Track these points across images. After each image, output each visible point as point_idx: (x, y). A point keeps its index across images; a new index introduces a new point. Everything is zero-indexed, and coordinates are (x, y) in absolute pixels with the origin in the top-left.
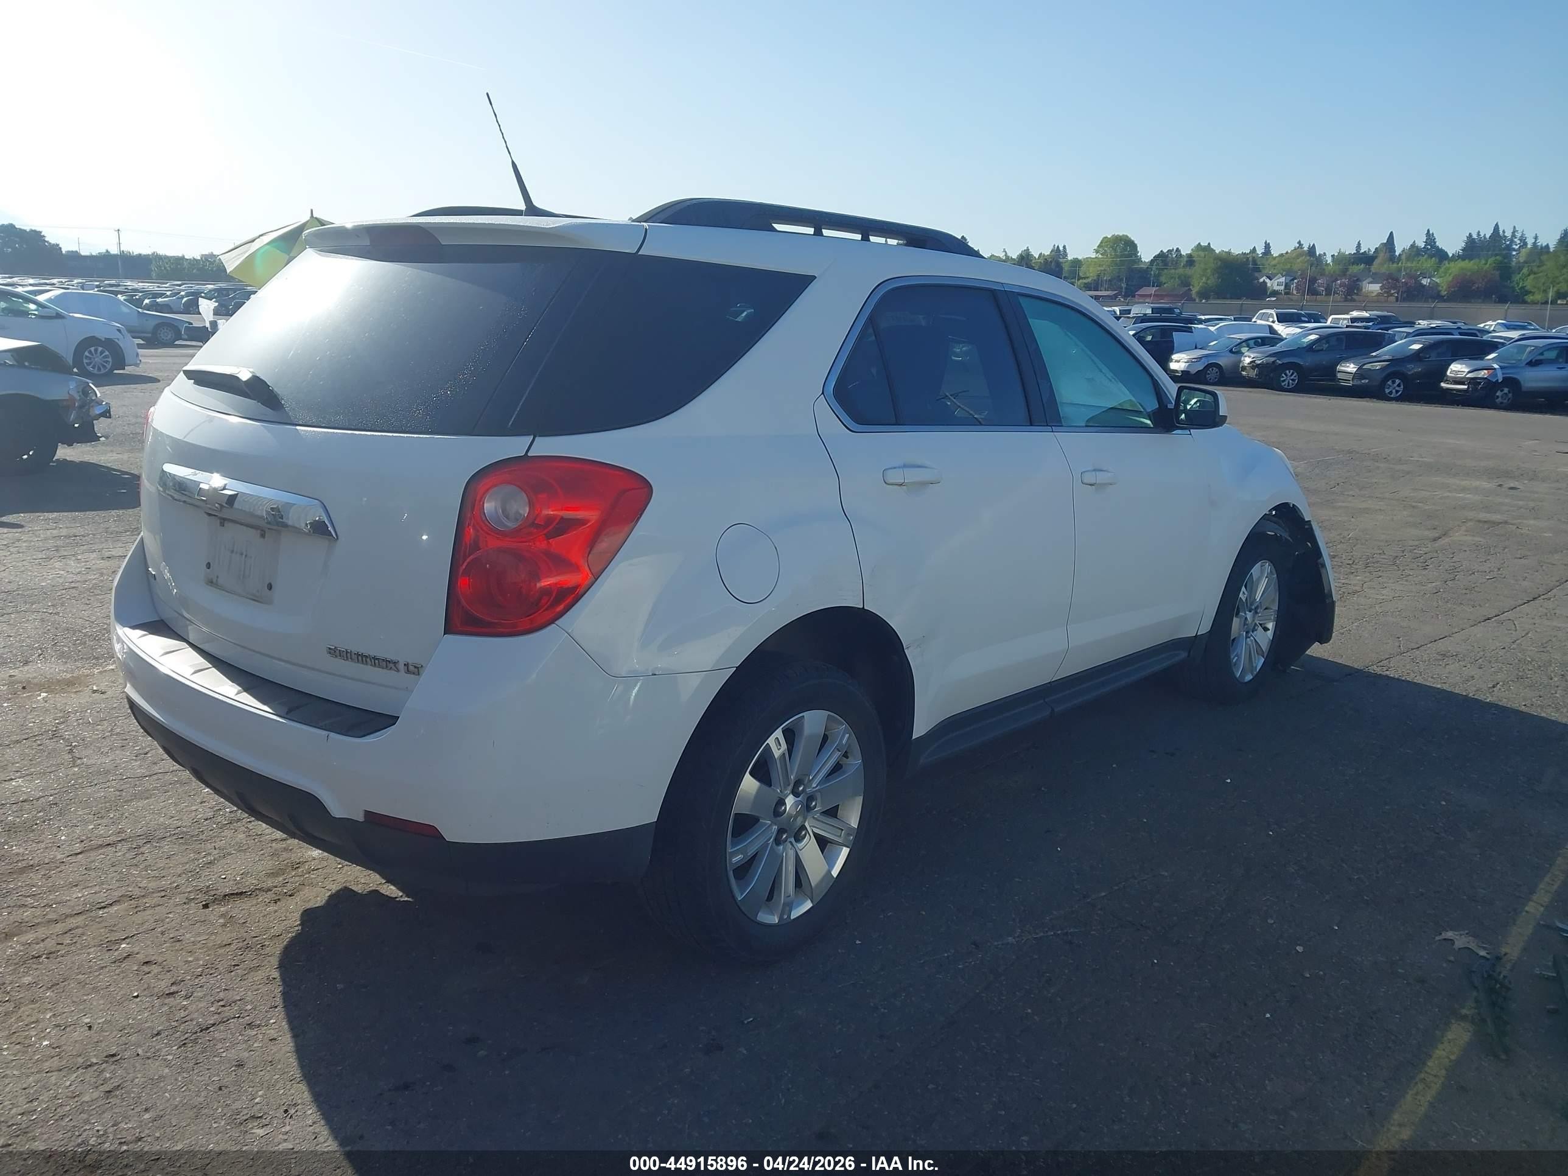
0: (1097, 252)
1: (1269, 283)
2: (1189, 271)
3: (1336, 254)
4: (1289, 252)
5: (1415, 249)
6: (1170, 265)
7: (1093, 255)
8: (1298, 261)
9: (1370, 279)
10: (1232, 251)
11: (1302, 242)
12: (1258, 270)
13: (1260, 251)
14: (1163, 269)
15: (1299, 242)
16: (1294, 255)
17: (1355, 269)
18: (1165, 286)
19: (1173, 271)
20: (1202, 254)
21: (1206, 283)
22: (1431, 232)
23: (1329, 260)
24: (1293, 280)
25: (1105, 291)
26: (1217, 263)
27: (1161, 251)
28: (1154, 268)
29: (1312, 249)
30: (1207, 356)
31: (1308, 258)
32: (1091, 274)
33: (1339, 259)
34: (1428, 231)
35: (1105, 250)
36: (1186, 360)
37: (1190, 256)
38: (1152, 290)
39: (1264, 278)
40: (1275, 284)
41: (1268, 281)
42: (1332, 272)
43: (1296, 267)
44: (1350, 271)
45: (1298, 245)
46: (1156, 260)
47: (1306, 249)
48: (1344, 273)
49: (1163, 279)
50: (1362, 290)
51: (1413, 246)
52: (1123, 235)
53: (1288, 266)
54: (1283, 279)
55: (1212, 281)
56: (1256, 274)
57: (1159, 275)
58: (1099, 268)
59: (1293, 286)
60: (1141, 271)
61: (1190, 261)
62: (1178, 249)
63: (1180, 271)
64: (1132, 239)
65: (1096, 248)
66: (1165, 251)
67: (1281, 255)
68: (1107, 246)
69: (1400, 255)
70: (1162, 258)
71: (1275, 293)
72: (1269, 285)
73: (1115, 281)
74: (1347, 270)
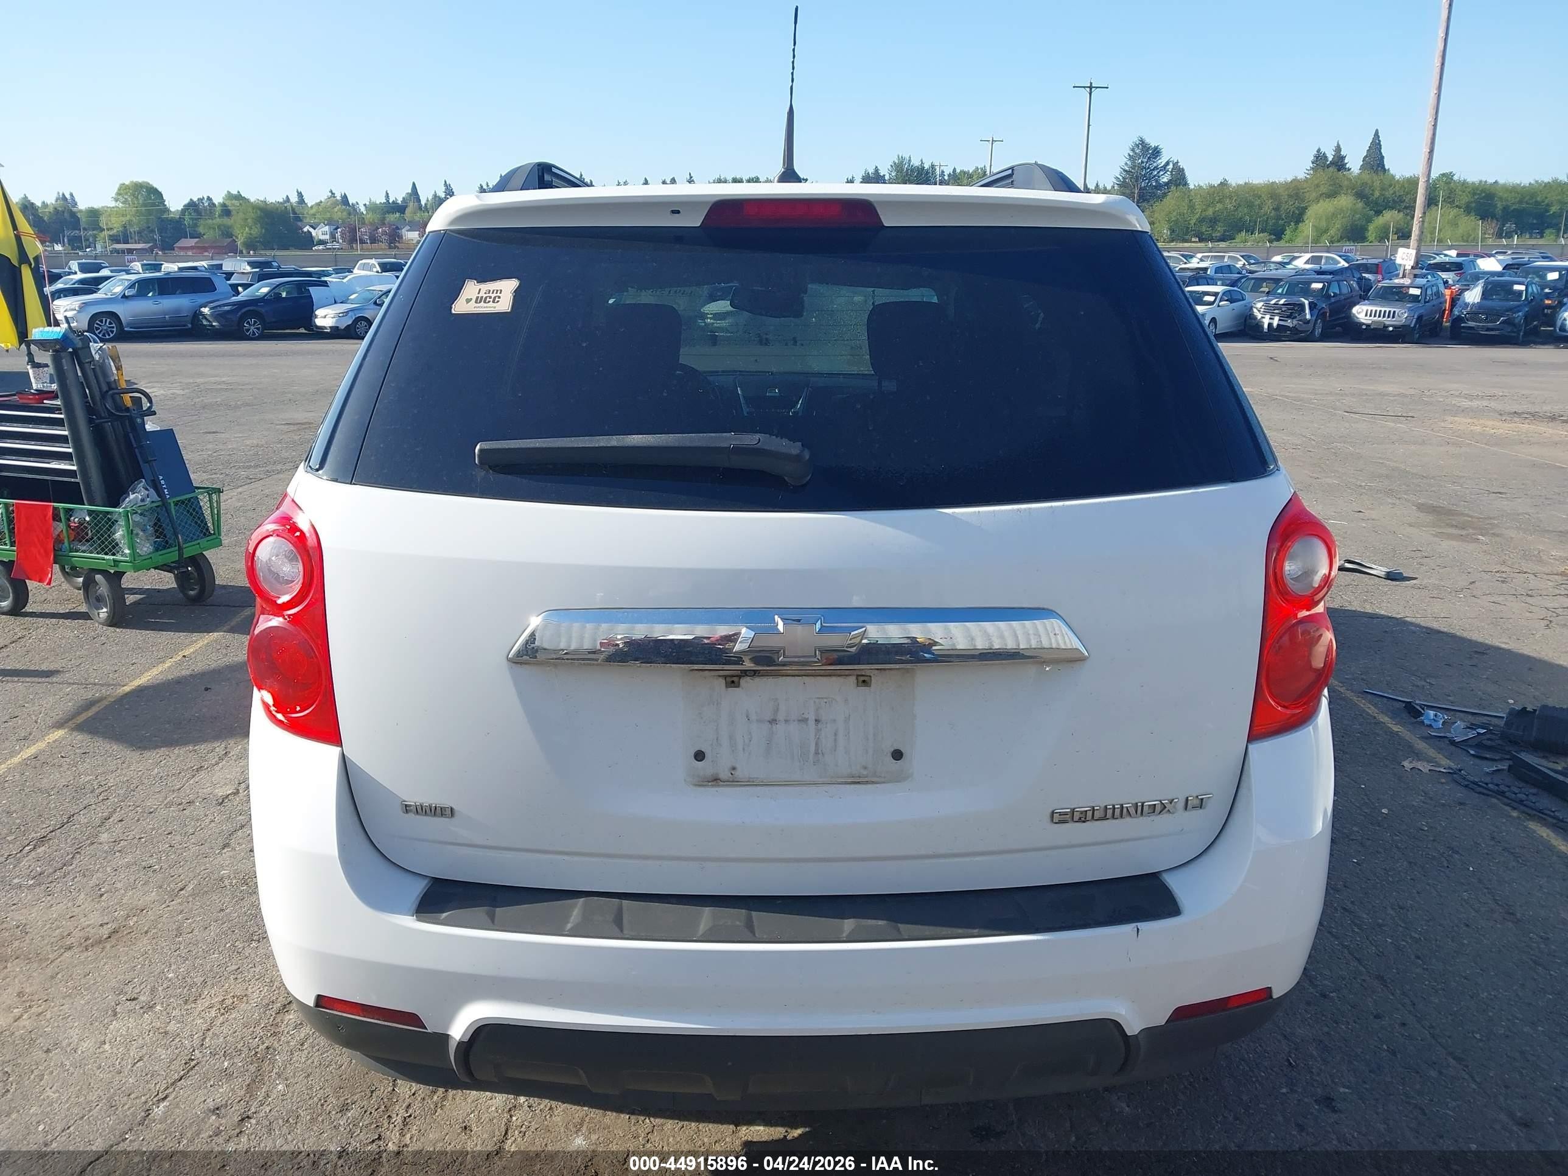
0: (116, 200)
1: (314, 232)
2: (226, 221)
3: (368, 203)
4: (323, 200)
5: (437, 199)
6: (203, 214)
7: (113, 204)
8: (336, 210)
9: (408, 228)
10: (268, 200)
11: (334, 192)
12: (298, 219)
13: (294, 199)
14: (196, 219)
15: (331, 191)
16: (329, 204)
17: (393, 217)
18: (205, 237)
19: (210, 221)
20: (236, 203)
21: (250, 234)
22: (448, 183)
23: (363, 209)
24: (336, 229)
25: (136, 243)
26: (256, 212)
27: (191, 200)
28: (186, 217)
29: (345, 198)
30: (352, 310)
31: (344, 207)
32: (116, 225)
33: (372, 208)
34: (445, 182)
35: (126, 199)
36: (332, 316)
37: (224, 205)
38: (192, 242)
39: (308, 227)
40: (321, 233)
41: (311, 230)
42: (371, 220)
43: (336, 217)
44: (388, 219)
45: (330, 194)
46: (188, 209)
47: (339, 198)
48: (383, 223)
49: (201, 230)
50: (402, 238)
51: (435, 196)
52: (144, 182)
53: (328, 215)
54: (327, 228)
55: (256, 231)
56: (299, 224)
57: (196, 225)
58: (123, 219)
59: (338, 235)
60: (172, 220)
61: (226, 211)
62: (209, 197)
63: (218, 221)
64: (155, 186)
65: (114, 196)
66: (195, 199)
67: (319, 204)
68: (126, 194)
69: (425, 204)
70: (192, 207)
71: (322, 242)
72: (314, 234)
73: (145, 232)
74: (384, 218)
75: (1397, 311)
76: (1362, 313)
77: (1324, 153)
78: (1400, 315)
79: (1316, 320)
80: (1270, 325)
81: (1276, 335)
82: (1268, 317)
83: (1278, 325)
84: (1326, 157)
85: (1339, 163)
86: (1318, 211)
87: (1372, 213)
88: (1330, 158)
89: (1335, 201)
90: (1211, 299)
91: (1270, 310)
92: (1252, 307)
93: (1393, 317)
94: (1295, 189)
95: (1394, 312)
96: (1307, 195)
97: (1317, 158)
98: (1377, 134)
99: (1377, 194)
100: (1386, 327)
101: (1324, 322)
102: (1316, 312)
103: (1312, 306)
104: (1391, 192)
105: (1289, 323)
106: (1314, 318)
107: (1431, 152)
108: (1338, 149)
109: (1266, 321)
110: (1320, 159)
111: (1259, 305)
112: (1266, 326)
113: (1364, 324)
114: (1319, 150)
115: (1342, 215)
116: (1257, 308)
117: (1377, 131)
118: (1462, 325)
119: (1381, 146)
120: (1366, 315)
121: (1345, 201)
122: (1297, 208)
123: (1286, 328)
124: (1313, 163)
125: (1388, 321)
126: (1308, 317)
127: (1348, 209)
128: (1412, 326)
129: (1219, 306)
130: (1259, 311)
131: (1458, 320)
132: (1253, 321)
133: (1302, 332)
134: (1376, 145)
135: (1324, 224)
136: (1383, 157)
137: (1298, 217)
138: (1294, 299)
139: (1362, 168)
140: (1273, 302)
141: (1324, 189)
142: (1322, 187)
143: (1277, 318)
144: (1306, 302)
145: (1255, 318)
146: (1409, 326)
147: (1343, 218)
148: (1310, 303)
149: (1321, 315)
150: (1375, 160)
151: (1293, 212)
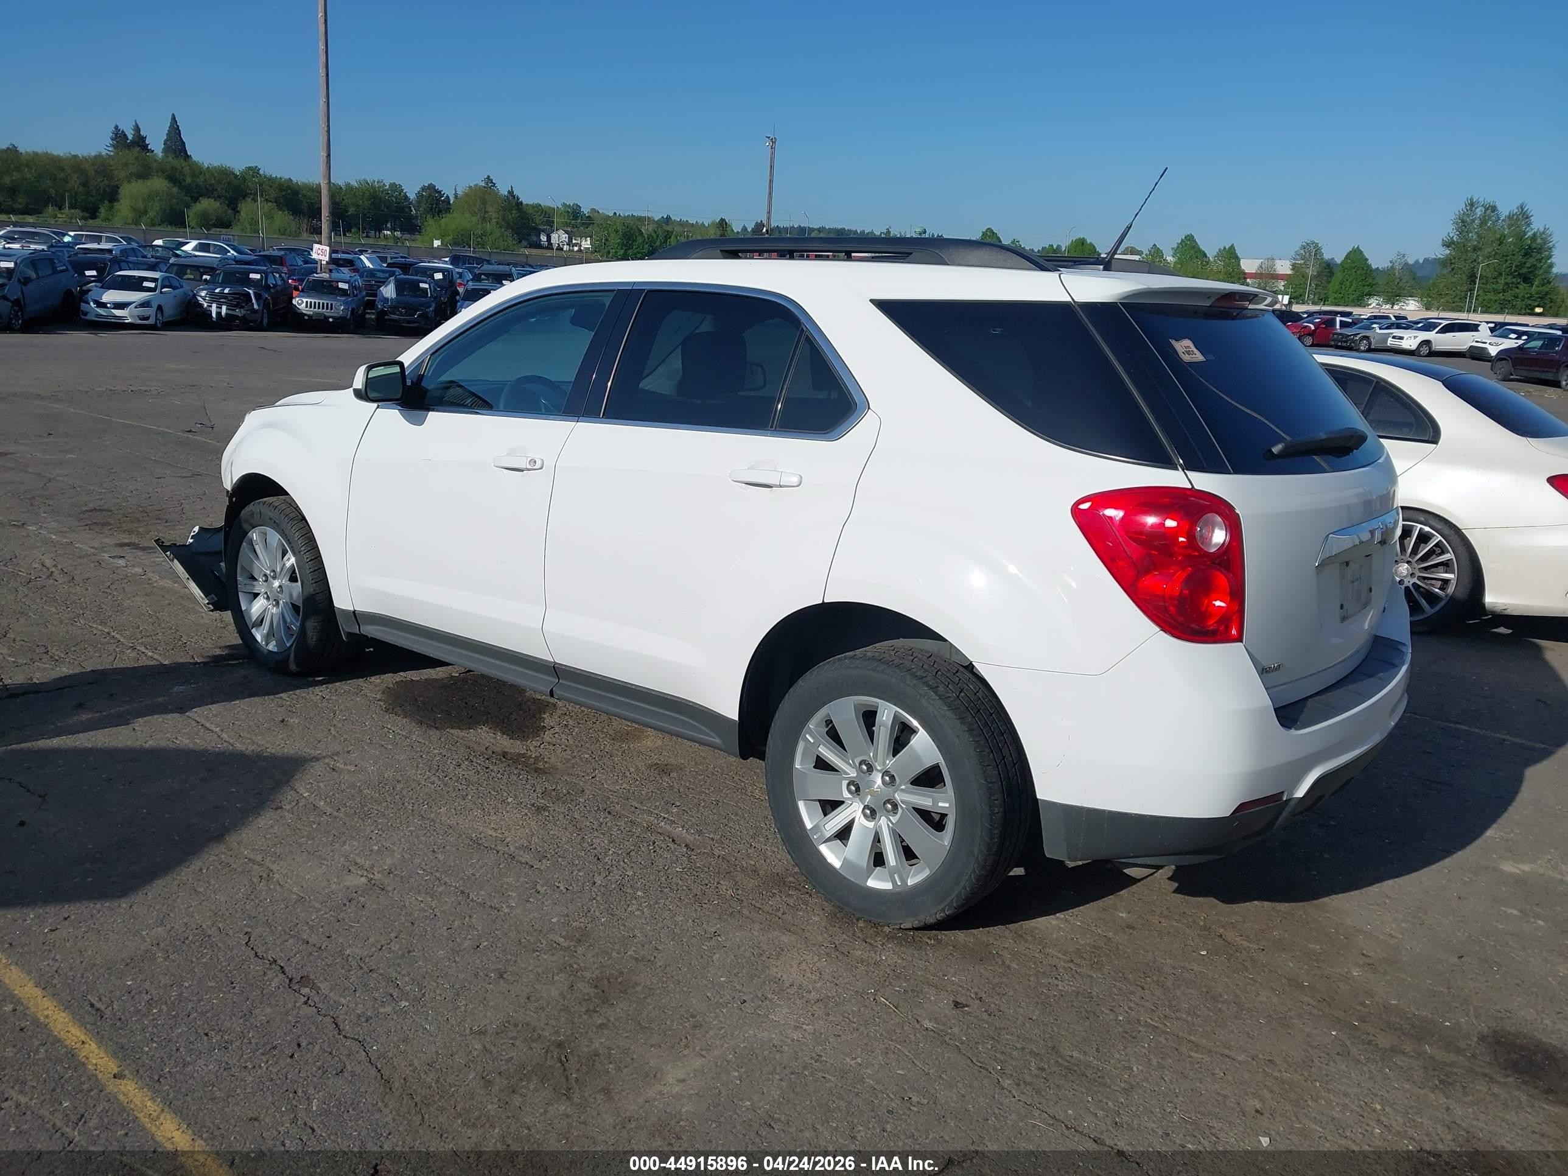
75: (334, 303)
76: (302, 303)
77: (123, 131)
78: (338, 308)
79: (263, 310)
80: (219, 314)
81: (224, 324)
82: (214, 306)
83: (226, 314)
84: (126, 135)
85: (140, 142)
86: (131, 192)
87: (188, 199)
88: (130, 137)
89: (149, 183)
90: (152, 285)
91: (216, 298)
92: (195, 296)
93: (331, 309)
94: (100, 165)
95: (332, 304)
96: (116, 173)
97: (116, 135)
98: (174, 118)
99: (189, 180)
100: (327, 318)
101: (268, 311)
102: (262, 301)
103: (258, 297)
104: (202, 180)
105: (238, 312)
106: (261, 308)
107: (329, 155)
108: (137, 129)
109: (214, 309)
110: (119, 137)
111: (203, 293)
112: (214, 315)
113: (306, 315)
114: (116, 127)
115: (158, 198)
116: (201, 297)
117: (173, 115)
118: (386, 317)
119: (180, 131)
120: (307, 307)
121: (159, 184)
122: (108, 186)
123: (237, 317)
124: (112, 139)
125: (327, 312)
126: (256, 306)
127: (163, 191)
128: (348, 317)
129: (161, 293)
130: (205, 300)
131: (382, 313)
132: (199, 309)
133: (252, 321)
134: (175, 131)
135: (141, 205)
136: (184, 143)
137: (112, 195)
138: (239, 289)
139: (165, 151)
140: (217, 291)
141: (133, 169)
142: (131, 166)
143: (224, 308)
144: (251, 291)
145: (201, 306)
146: (346, 318)
147: (160, 200)
148: (255, 293)
149: (266, 305)
150: (176, 144)
151: (104, 190)
